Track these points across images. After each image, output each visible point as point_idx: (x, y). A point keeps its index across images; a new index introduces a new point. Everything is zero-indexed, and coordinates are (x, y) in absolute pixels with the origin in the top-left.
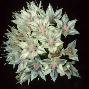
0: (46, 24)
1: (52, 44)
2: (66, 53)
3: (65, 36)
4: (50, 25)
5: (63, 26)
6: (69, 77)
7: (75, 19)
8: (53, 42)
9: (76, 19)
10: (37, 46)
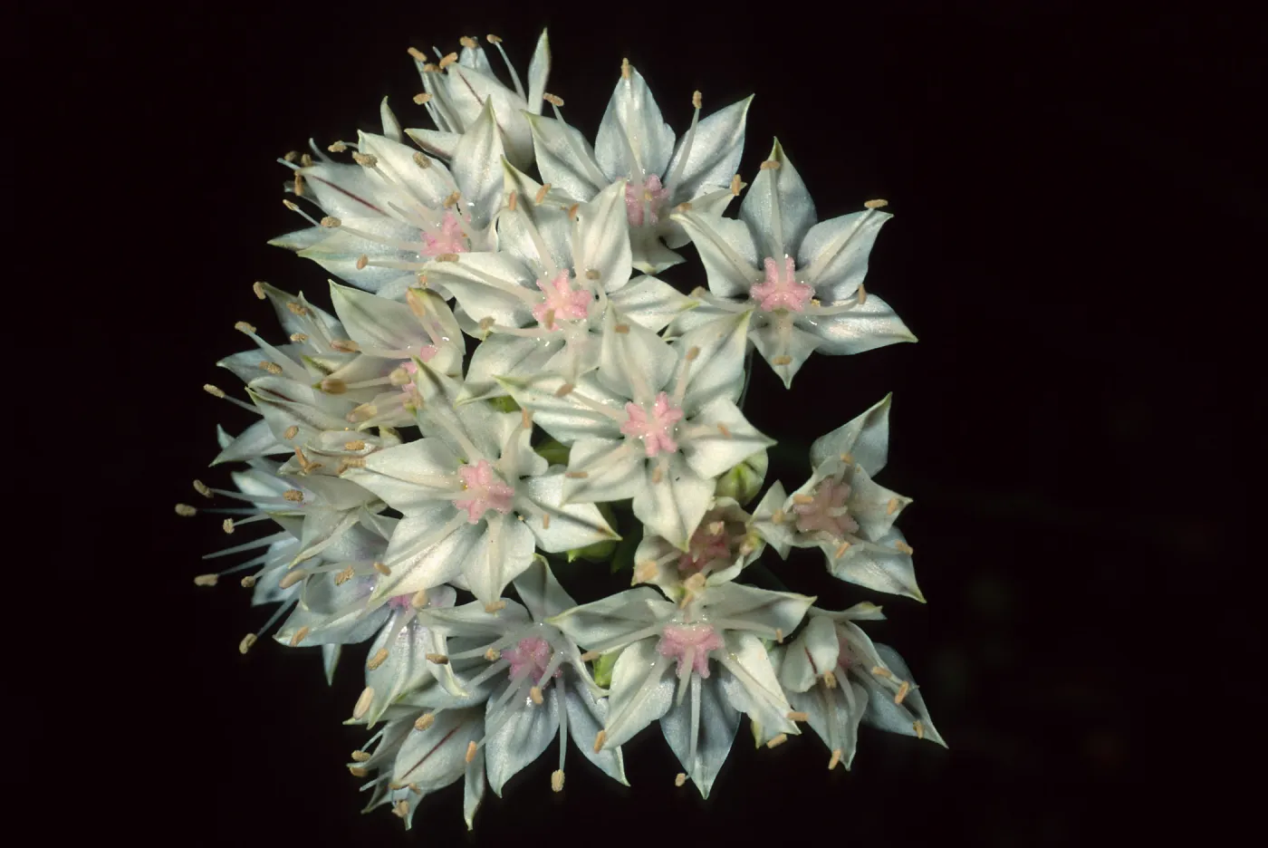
0: (594, 275)
1: (660, 448)
2: (803, 528)
3: (786, 369)
4: (636, 273)
5: (760, 267)
6: (841, 751)
7: (871, 204)
8: (676, 435)
9: (882, 203)
10: (524, 478)
